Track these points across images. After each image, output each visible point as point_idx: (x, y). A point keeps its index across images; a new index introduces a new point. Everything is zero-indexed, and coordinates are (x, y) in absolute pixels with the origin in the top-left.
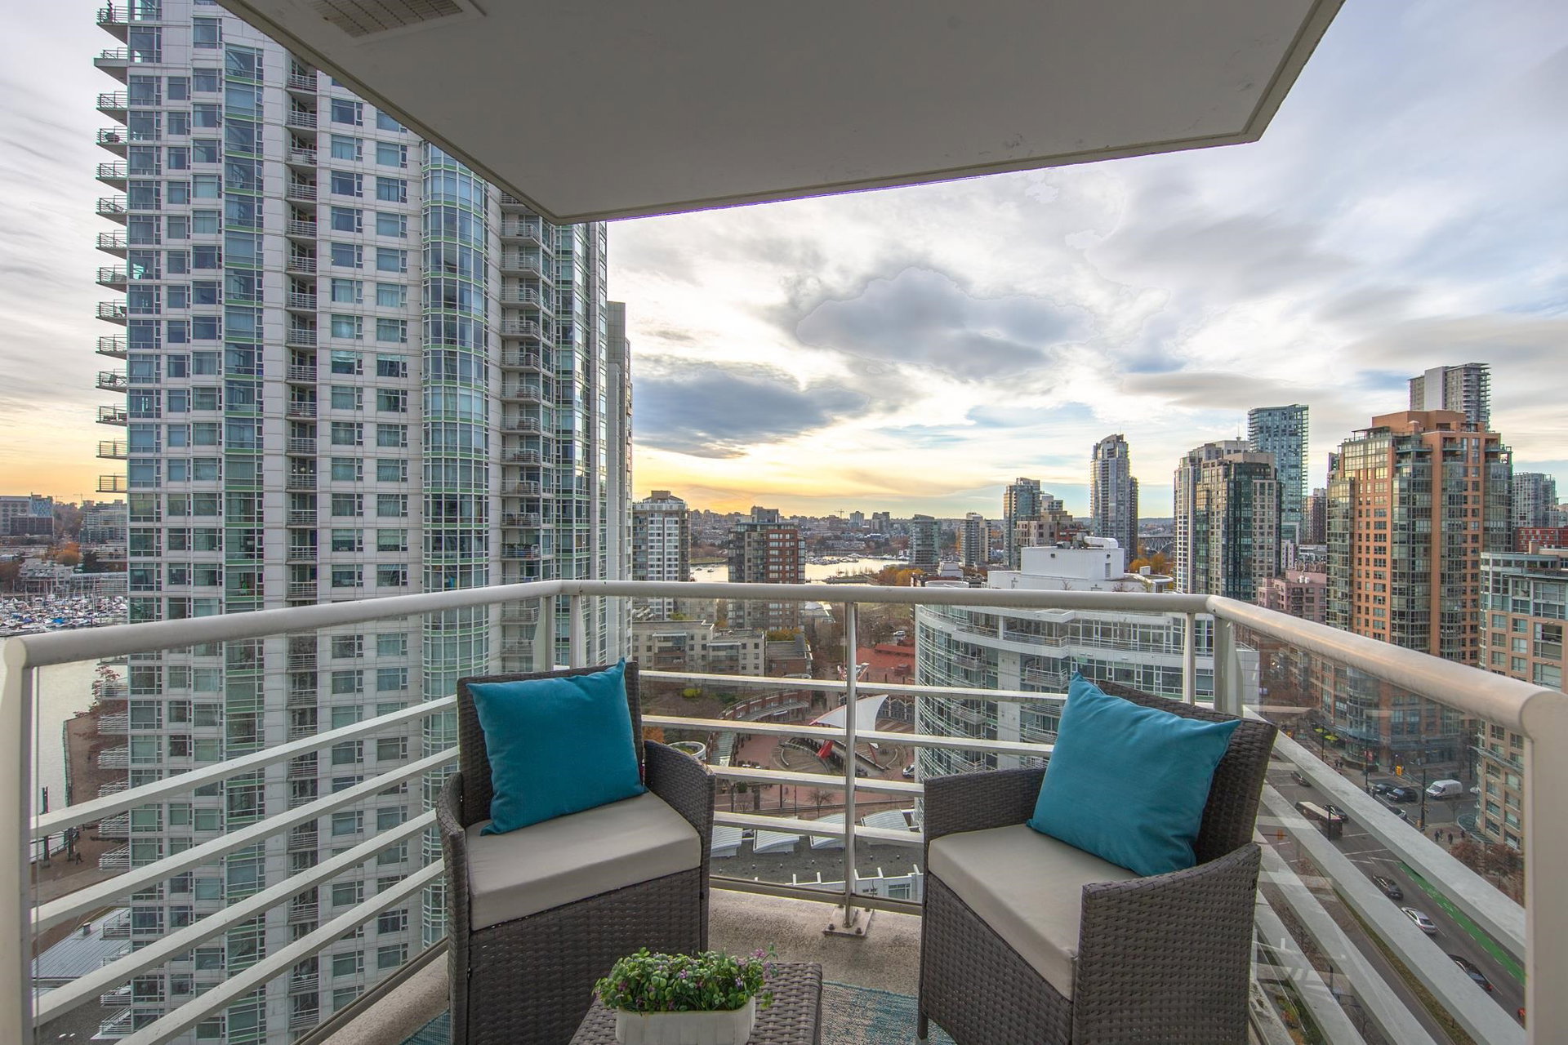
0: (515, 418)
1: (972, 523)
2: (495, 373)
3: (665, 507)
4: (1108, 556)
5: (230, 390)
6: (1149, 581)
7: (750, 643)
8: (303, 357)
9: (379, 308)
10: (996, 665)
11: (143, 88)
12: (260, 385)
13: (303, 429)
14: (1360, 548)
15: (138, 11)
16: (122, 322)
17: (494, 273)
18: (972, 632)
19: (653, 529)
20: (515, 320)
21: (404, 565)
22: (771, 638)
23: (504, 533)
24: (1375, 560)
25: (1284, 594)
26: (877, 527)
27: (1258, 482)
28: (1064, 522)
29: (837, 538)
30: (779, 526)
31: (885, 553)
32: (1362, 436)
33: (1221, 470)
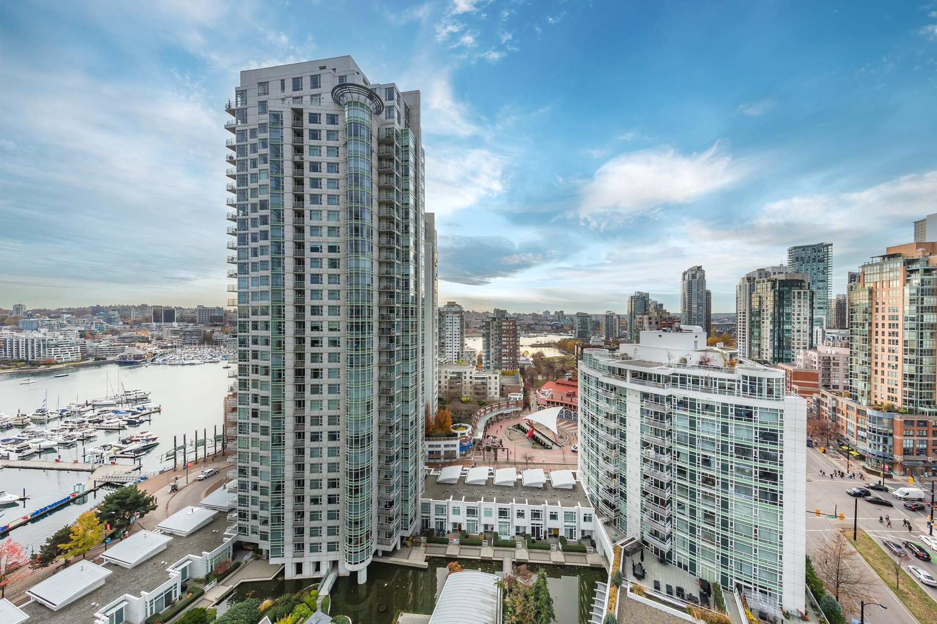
0: (384, 269)
1: (609, 317)
2: (375, 248)
3: (453, 309)
4: (696, 337)
5: (272, 261)
6: (724, 352)
7: (493, 376)
8: (300, 246)
9: (329, 222)
10: (625, 396)
11: (241, 135)
12: (284, 259)
13: (300, 277)
14: (877, 332)
15: (239, 103)
16: (235, 235)
17: (375, 202)
18: (611, 377)
19: (448, 320)
20: (384, 224)
21: (339, 338)
22: (503, 374)
23: (380, 323)
24: (890, 340)
25: (816, 360)
26: (557, 319)
27: (796, 291)
28: (664, 316)
29: (536, 324)
30: (507, 319)
31: (561, 332)
32: (879, 260)
33: (769, 284)
